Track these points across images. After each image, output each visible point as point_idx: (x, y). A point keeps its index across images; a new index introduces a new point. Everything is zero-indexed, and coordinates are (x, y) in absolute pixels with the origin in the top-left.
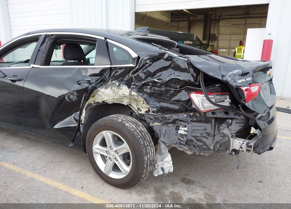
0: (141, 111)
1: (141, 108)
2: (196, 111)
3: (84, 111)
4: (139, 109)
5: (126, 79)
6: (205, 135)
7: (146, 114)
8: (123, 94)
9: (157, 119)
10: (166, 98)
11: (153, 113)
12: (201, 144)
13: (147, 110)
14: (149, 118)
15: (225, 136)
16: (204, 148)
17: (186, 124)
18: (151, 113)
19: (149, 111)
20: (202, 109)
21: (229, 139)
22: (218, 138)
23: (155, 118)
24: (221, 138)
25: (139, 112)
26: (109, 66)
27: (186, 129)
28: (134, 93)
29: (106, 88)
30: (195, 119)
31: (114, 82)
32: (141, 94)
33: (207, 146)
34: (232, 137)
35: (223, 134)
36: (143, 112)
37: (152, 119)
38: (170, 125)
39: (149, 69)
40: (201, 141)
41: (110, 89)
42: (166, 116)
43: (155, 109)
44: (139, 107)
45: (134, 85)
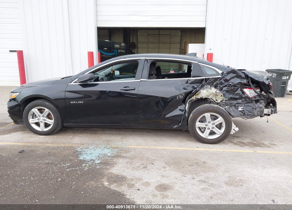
0: (218, 101)
1: (218, 100)
2: (247, 97)
3: (187, 105)
4: (216, 100)
5: (214, 84)
6: (252, 109)
7: (220, 103)
8: (212, 92)
9: (227, 105)
10: (233, 93)
11: (225, 102)
12: (251, 113)
13: (222, 100)
14: (222, 104)
15: (261, 108)
16: (252, 115)
17: (242, 105)
18: (224, 101)
19: (223, 100)
20: (250, 97)
21: (263, 109)
22: (258, 109)
23: (226, 104)
24: (260, 109)
25: (217, 102)
26: (205, 78)
27: (242, 107)
28: (218, 91)
29: (203, 90)
30: (245, 102)
31: (207, 86)
32: (222, 91)
33: (253, 114)
34: (265, 108)
35: (260, 107)
36: (219, 101)
37: (224, 105)
38: (233, 107)
39: (226, 78)
40: (250, 112)
41: (205, 90)
42: (232, 102)
43: (227, 99)
44: (216, 99)
45: (219, 87)
